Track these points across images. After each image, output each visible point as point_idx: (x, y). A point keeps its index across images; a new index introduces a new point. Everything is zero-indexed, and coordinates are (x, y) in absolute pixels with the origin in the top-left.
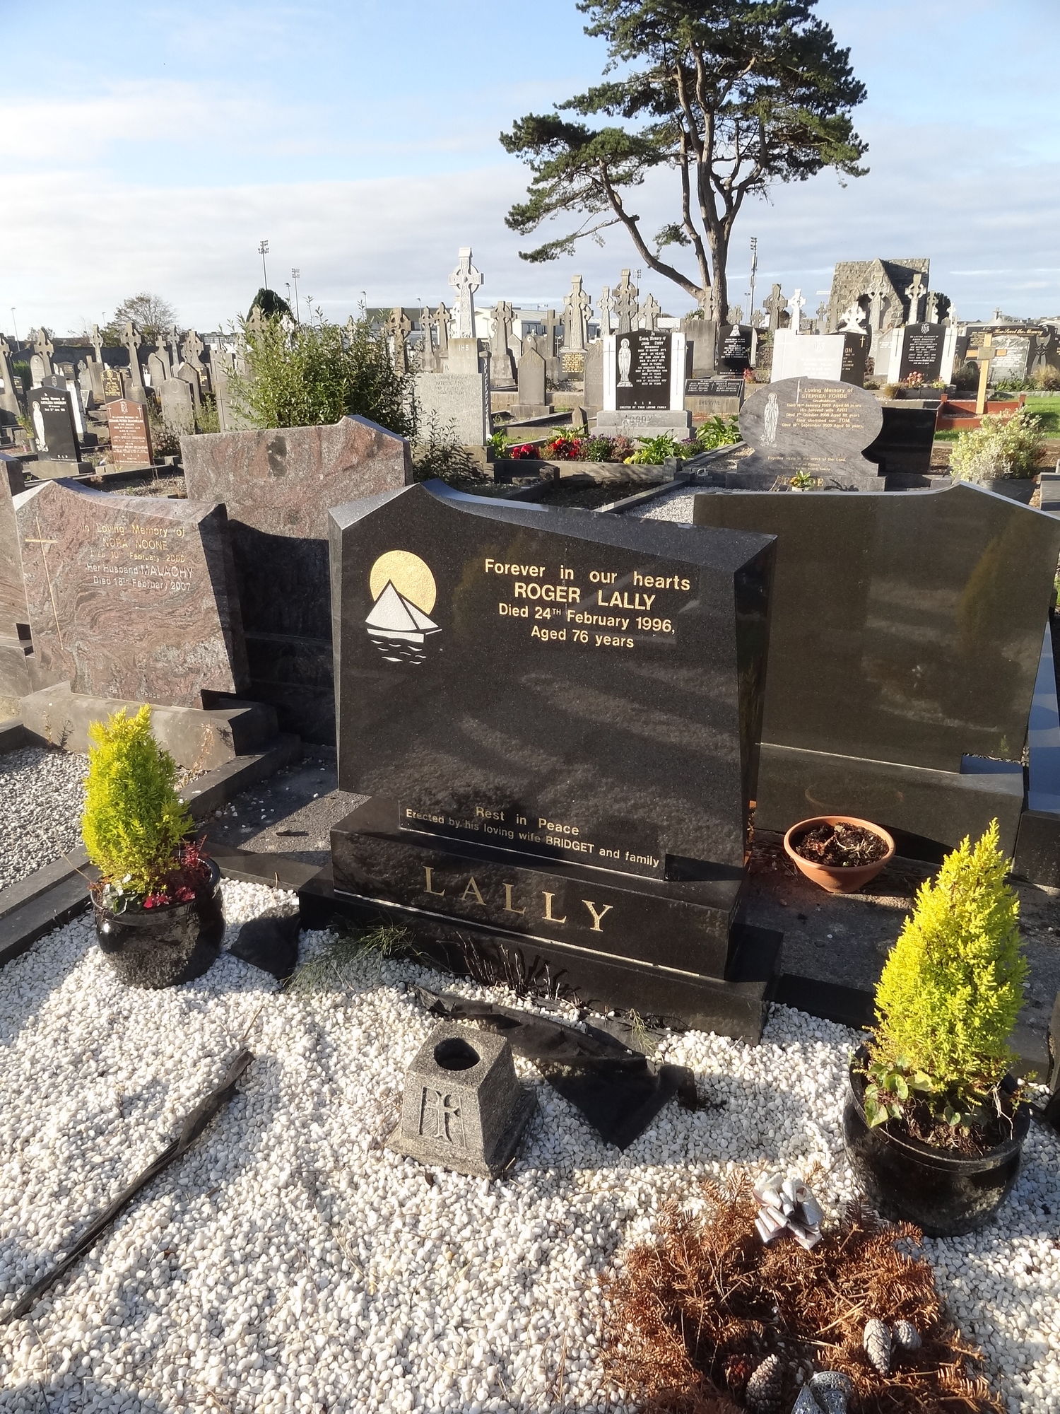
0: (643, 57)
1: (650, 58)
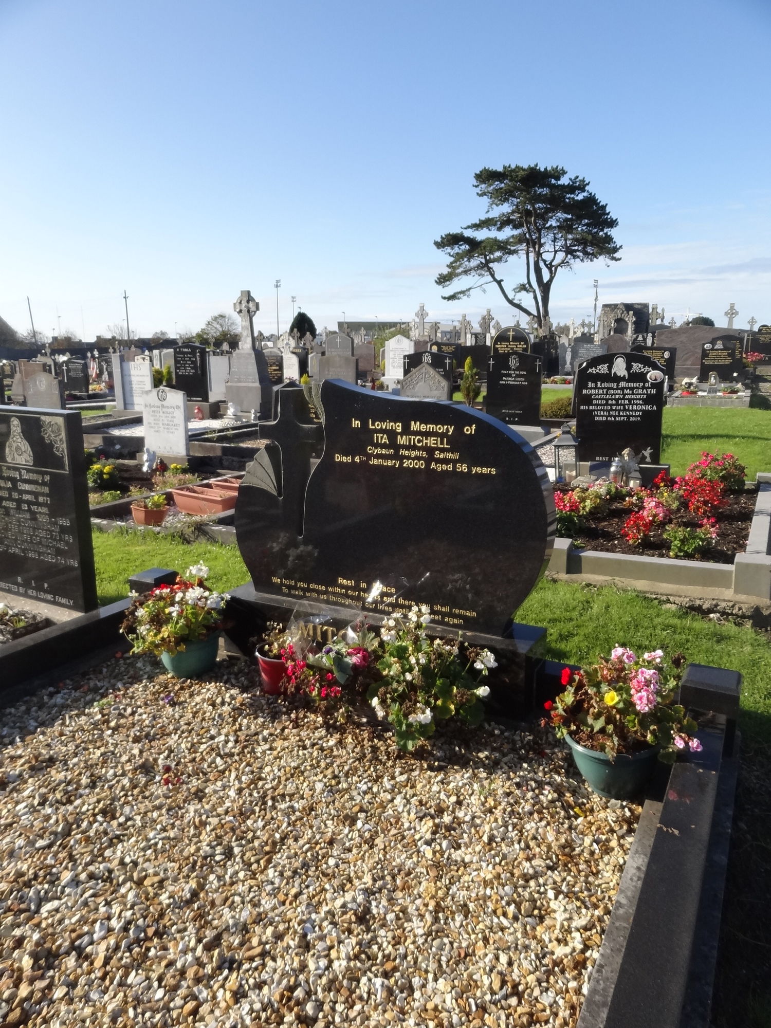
0: (506, 205)
1: (510, 205)
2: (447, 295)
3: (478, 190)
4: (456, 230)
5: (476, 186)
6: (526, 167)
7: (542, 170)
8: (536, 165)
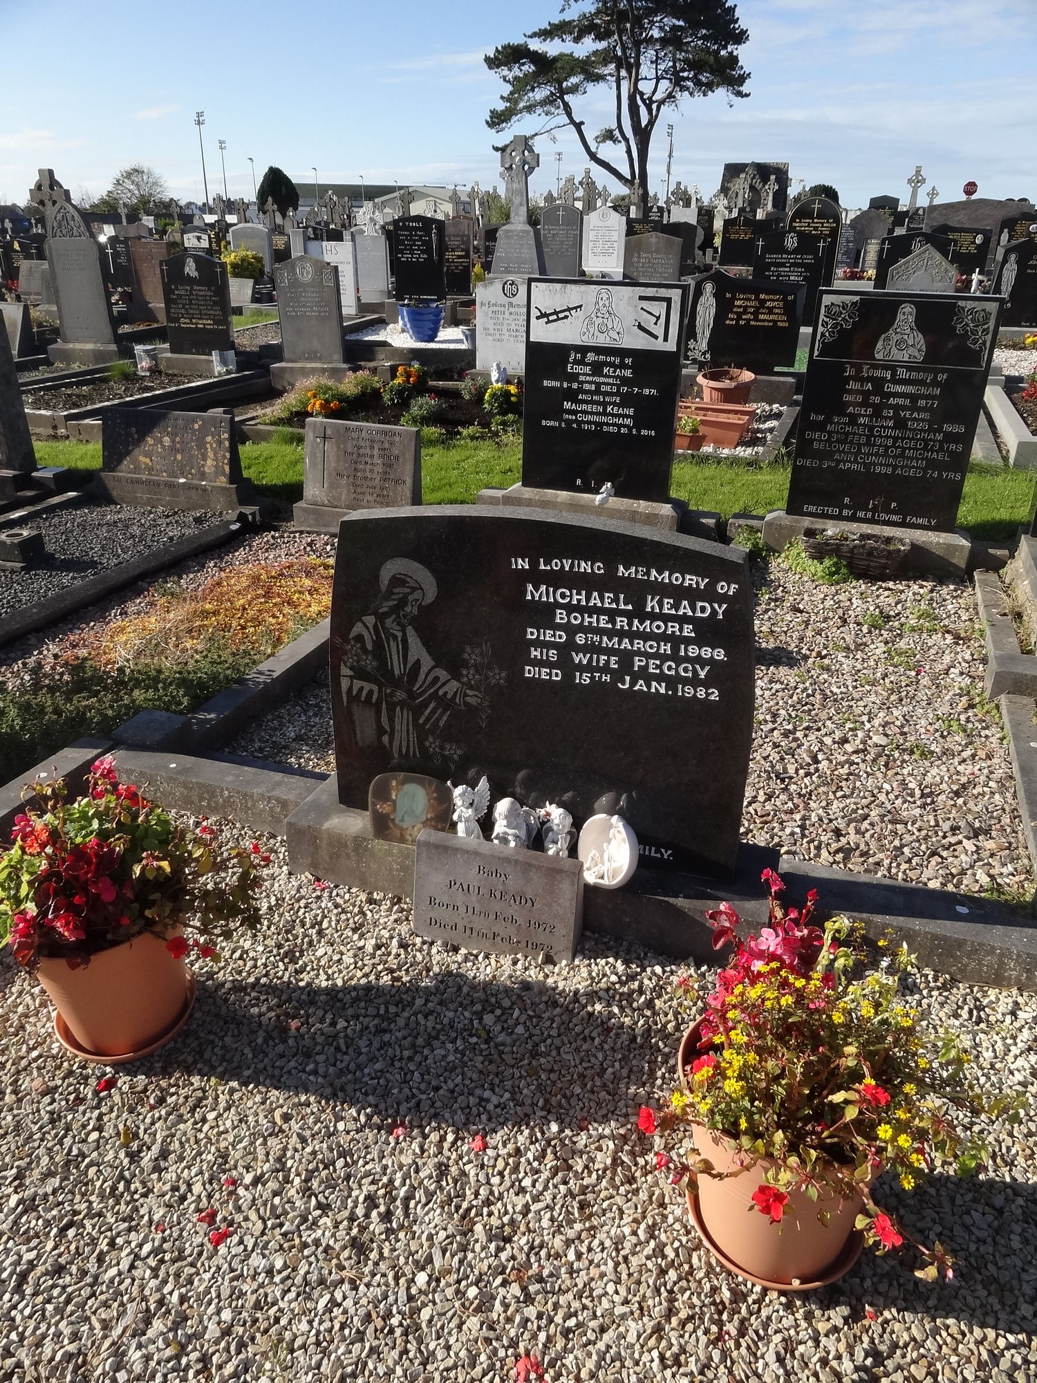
2: (500, 146)
4: (517, 40)
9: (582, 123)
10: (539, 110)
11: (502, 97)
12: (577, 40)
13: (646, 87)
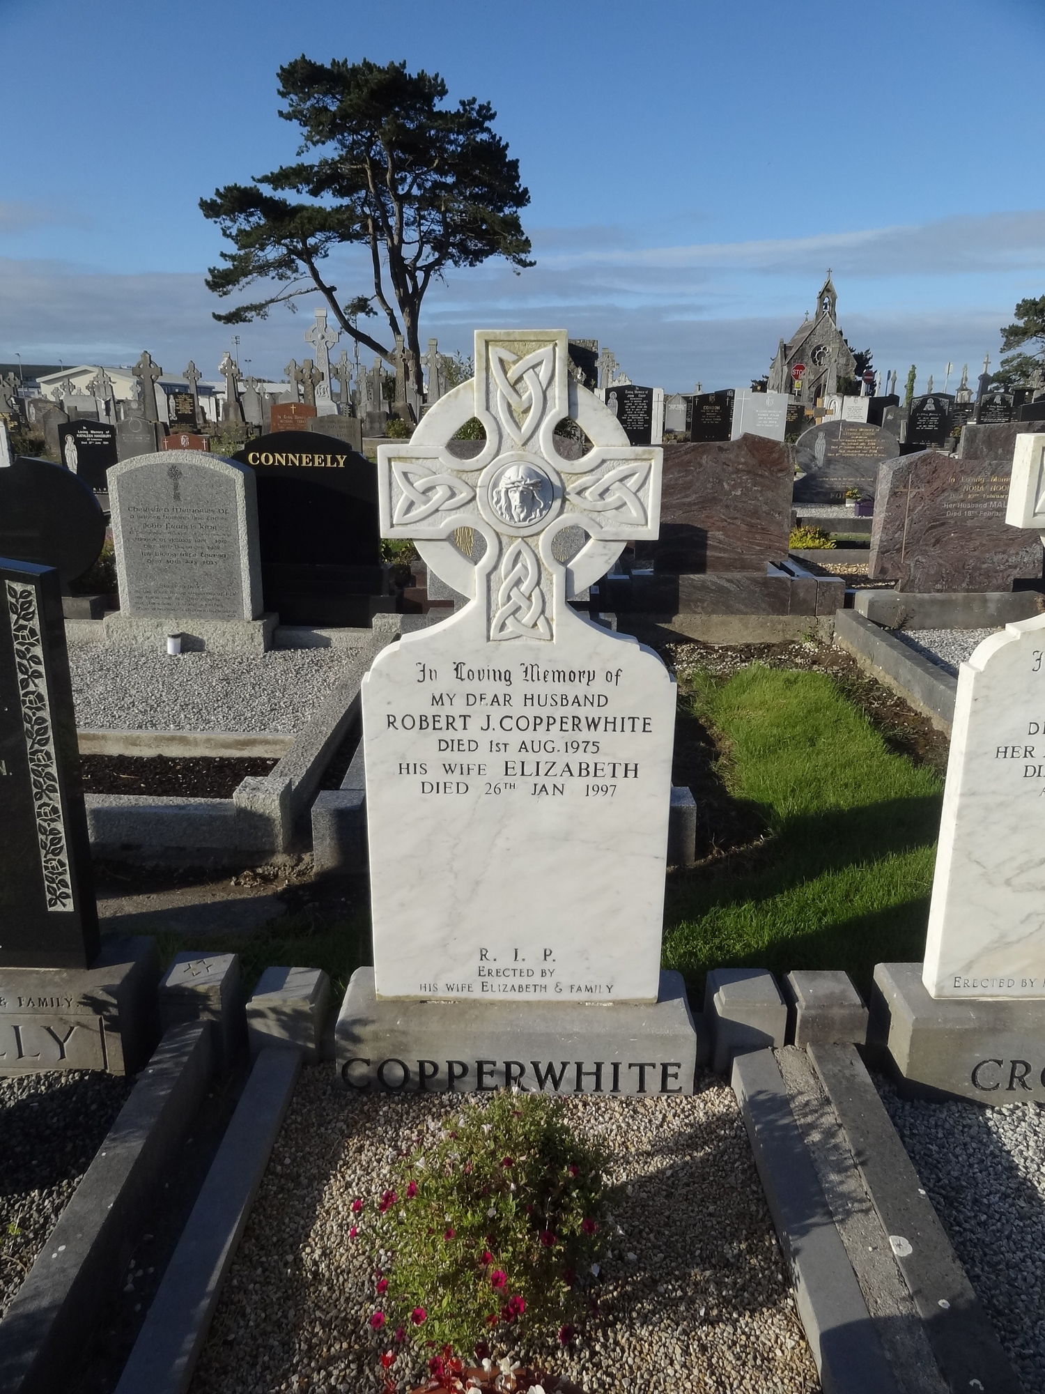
0: (331, 144)
1: (339, 146)
2: (223, 313)
3: (285, 105)
4: (246, 183)
5: (283, 95)
6: (383, 63)
7: (415, 76)
8: (403, 65)
9: (334, 289)
10: (273, 273)
11: (223, 255)
12: (315, 193)
13: (408, 252)
